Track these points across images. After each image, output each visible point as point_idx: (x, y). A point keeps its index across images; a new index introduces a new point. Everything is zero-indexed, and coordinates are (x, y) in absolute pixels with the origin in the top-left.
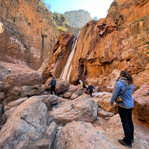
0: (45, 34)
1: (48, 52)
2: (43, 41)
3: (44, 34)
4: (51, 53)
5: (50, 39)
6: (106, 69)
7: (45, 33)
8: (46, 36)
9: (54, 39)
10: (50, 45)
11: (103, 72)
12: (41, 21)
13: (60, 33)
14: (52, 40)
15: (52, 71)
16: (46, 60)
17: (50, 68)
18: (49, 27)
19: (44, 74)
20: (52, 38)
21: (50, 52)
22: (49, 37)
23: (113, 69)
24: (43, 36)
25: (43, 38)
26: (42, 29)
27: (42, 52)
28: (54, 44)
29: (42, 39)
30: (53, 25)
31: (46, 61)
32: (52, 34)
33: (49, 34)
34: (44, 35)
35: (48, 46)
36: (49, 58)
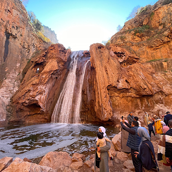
0: (14, 34)
1: (17, 63)
2: (7, 42)
3: (10, 32)
4: (23, 66)
5: (22, 45)
6: (144, 103)
7: (14, 32)
8: (15, 38)
9: (29, 46)
10: (21, 52)
11: (140, 105)
12: (9, 11)
13: (40, 41)
14: (25, 47)
15: (39, 97)
16: (13, 76)
17: (35, 92)
18: (23, 26)
19: (18, 103)
20: (26, 44)
21: (19, 64)
22: (20, 40)
23: (154, 104)
24: (8, 35)
25: (8, 38)
26: (8, 22)
27: (3, 61)
28: (27, 53)
29: (5, 37)
30: (30, 27)
31: (11, 77)
32: (25, 38)
33: (21, 35)
34: (11, 35)
35: (17, 53)
36: (17, 73)
